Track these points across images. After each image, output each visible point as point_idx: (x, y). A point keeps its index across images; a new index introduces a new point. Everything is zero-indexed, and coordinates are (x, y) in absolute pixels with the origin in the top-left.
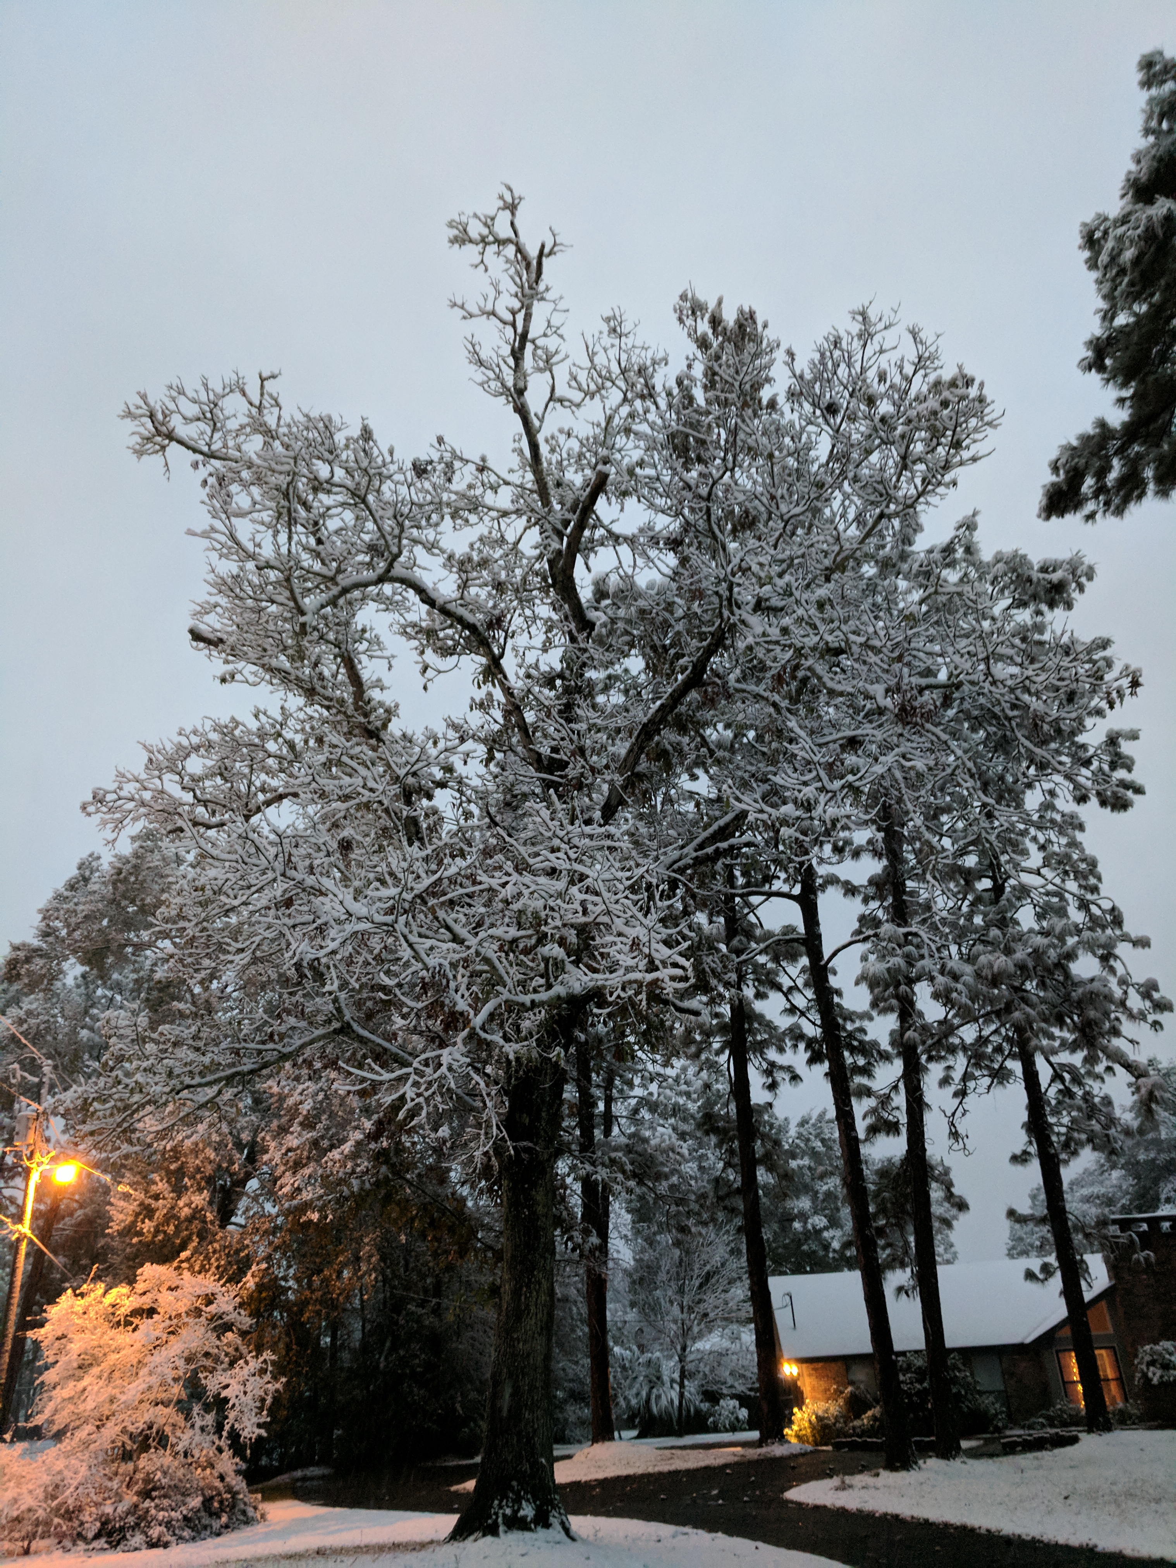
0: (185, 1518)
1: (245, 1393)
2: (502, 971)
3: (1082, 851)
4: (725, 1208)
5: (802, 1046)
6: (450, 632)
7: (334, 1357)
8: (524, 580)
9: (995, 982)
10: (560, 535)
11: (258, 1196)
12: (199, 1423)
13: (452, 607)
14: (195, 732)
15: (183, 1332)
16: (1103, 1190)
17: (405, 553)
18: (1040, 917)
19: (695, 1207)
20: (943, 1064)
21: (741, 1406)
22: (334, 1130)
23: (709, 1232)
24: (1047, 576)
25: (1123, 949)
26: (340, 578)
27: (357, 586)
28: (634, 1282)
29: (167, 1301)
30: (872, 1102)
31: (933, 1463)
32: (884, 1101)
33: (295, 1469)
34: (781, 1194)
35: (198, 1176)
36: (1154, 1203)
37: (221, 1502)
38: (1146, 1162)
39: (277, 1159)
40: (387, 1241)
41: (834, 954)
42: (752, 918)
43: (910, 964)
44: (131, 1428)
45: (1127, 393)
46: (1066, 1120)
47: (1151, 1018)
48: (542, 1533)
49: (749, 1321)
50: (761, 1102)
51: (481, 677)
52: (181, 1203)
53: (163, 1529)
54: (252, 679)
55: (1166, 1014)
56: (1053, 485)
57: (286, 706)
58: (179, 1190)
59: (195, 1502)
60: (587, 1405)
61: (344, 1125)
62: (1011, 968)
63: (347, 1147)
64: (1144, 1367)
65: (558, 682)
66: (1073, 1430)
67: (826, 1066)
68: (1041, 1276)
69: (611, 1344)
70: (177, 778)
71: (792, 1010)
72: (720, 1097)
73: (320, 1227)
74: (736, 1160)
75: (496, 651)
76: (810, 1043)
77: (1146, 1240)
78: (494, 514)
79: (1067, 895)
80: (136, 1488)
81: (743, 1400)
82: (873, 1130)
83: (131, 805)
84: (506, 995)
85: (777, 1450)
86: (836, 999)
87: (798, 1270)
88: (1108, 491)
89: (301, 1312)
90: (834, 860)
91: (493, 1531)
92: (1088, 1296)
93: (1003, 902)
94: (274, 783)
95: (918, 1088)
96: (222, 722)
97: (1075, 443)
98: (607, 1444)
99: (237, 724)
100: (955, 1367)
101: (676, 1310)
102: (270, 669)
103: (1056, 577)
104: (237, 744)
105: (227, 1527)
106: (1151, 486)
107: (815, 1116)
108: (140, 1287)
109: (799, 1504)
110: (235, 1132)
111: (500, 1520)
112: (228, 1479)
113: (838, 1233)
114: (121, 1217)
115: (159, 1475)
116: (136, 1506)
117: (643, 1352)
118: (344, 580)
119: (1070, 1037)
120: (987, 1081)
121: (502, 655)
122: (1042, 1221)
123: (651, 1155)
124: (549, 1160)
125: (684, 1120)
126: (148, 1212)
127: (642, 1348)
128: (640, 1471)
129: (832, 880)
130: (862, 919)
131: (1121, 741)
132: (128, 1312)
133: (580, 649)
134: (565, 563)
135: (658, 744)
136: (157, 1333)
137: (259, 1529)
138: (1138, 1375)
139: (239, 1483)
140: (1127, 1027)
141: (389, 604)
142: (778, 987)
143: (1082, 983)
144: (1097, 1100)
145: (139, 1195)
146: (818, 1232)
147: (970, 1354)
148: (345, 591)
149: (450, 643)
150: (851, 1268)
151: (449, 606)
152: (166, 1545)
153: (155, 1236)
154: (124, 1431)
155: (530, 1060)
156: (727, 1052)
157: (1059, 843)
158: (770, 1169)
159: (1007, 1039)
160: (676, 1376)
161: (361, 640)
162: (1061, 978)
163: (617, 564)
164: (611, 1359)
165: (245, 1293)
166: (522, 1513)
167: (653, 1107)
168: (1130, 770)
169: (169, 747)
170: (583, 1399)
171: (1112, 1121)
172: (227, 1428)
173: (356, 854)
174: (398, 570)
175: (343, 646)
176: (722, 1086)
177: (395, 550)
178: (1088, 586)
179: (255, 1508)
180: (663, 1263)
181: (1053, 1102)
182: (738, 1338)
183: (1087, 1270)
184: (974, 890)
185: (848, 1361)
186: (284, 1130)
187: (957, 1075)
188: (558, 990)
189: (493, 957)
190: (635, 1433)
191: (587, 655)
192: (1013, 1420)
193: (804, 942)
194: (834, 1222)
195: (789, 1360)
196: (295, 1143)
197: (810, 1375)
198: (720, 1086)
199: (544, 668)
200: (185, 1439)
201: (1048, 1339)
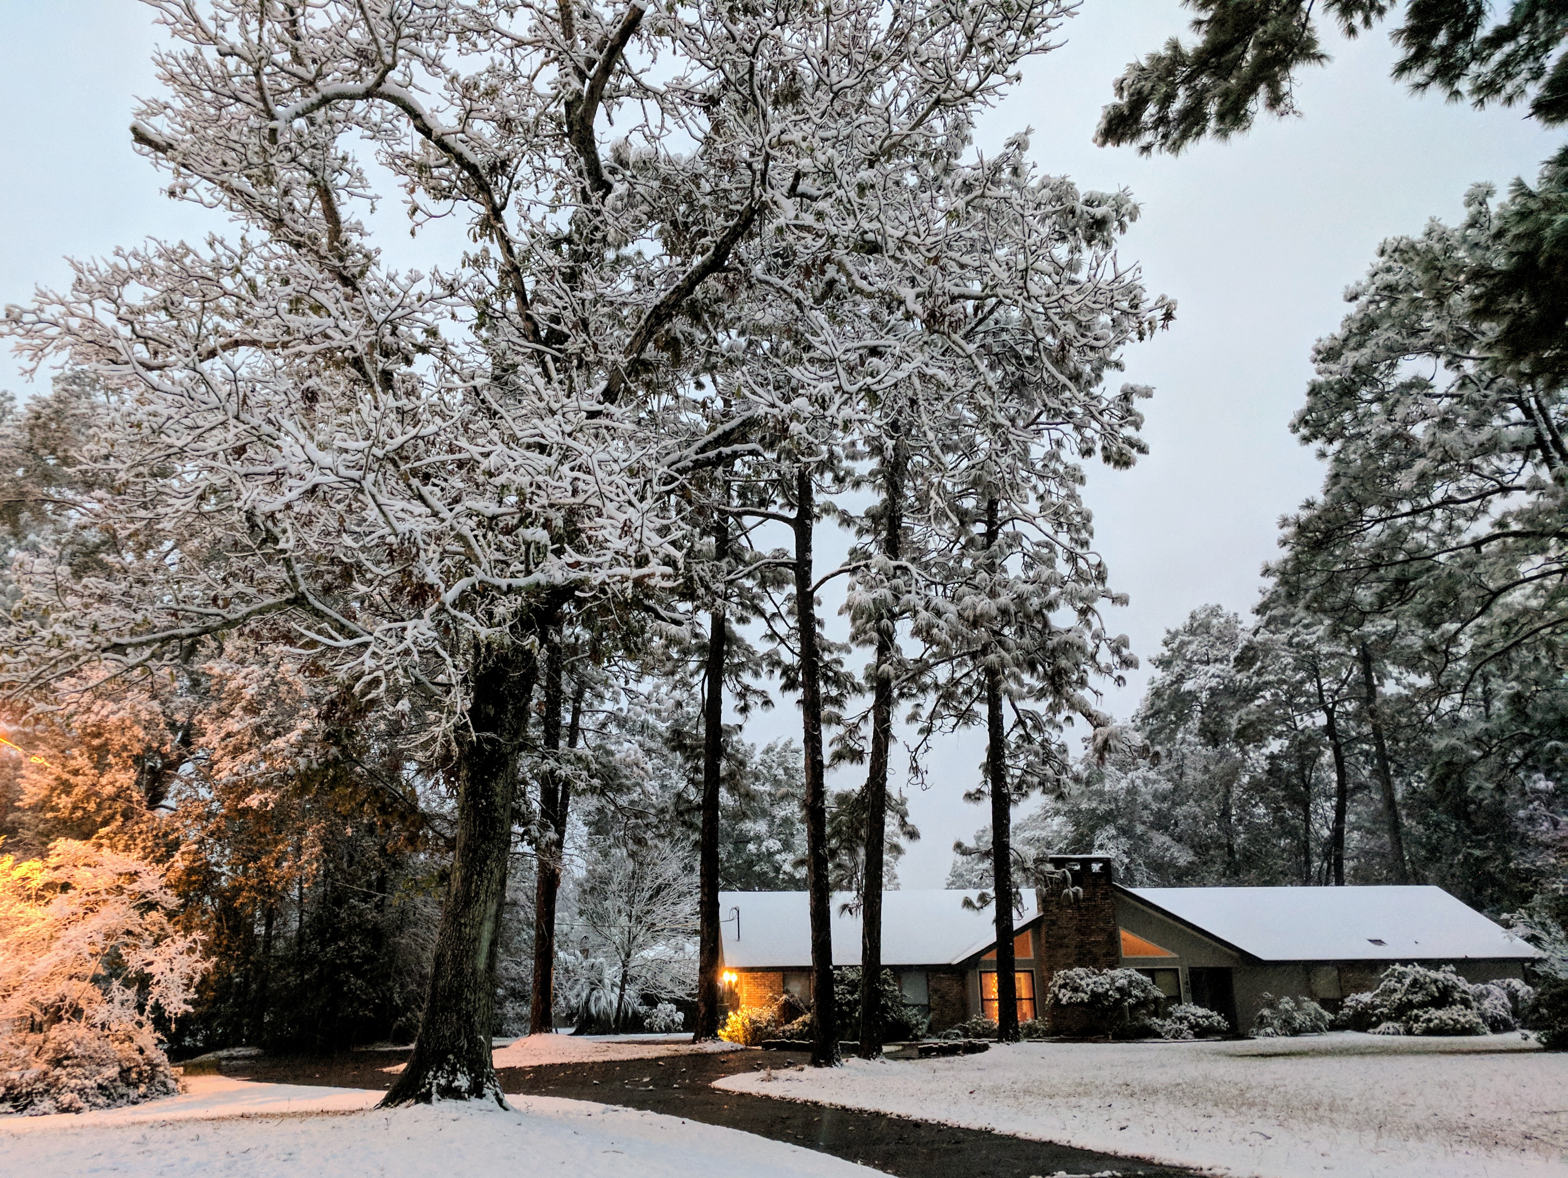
0: (100, 1087)
1: (172, 970)
2: (478, 551)
3: (1079, 504)
4: (684, 823)
5: (778, 672)
6: (446, 171)
7: (268, 945)
8: (537, 122)
9: (975, 623)
10: (582, 76)
11: (192, 780)
12: (118, 997)
13: (450, 140)
14: (135, 255)
15: (103, 910)
16: (1044, 834)
17: (400, 67)
18: (1028, 566)
19: (654, 820)
20: (913, 702)
21: (678, 1010)
22: (280, 718)
23: (665, 846)
24: (1090, 209)
25: (1102, 605)
26: (320, 84)
27: (341, 96)
28: (584, 891)
29: (83, 875)
30: (840, 730)
31: (855, 1061)
32: (853, 730)
33: (221, 1049)
34: (740, 816)
35: (125, 754)
36: (1089, 847)
37: (140, 1074)
38: (1088, 811)
39: (215, 743)
40: (332, 833)
41: (822, 582)
42: (743, 541)
43: (897, 598)
44: (40, 999)
45: (1206, 15)
46: (1022, 764)
47: (1116, 673)
48: (474, 1102)
49: (696, 932)
50: (732, 724)
51: (478, 229)
52: (104, 781)
53: (75, 1095)
54: (207, 199)
55: (1131, 670)
56: (1115, 107)
57: (248, 238)
58: (101, 767)
59: (112, 1072)
60: (527, 1002)
61: (292, 713)
62: (994, 612)
63: (294, 736)
64: (1056, 989)
65: (565, 247)
66: (985, 1041)
67: (799, 693)
68: (978, 905)
69: (556, 948)
70: (112, 307)
71: (773, 636)
72: (690, 720)
73: (261, 815)
74: (700, 777)
75: (497, 199)
76: (786, 671)
77: (1078, 879)
78: (507, 42)
79: (1057, 547)
80: (46, 1057)
81: (680, 1004)
82: (838, 757)
83: (53, 331)
84: (479, 575)
85: (709, 1047)
86: (818, 629)
87: (747, 888)
88: (1169, 122)
89: (234, 898)
90: (833, 490)
91: (426, 1098)
92: (1017, 925)
93: (994, 548)
94: (230, 326)
95: (887, 720)
96: (169, 246)
97: (1144, 63)
98: (544, 1035)
99: (188, 251)
100: (886, 982)
101: (623, 920)
102: (230, 190)
103: (1099, 212)
104: (188, 275)
105: (145, 1096)
106: (1212, 124)
107: (780, 745)
108: (53, 861)
109: (726, 1092)
110: (168, 712)
111: (434, 1089)
112: (147, 1052)
113: (791, 857)
114: (34, 790)
115: (72, 1045)
116: (46, 1074)
117: (586, 958)
118: (326, 86)
119: (1038, 685)
120: (954, 720)
121: (503, 207)
122: (987, 854)
123: (615, 768)
124: (512, 753)
125: (652, 737)
126: (67, 788)
127: (585, 952)
128: (575, 1060)
129: (828, 509)
130: (853, 552)
131: (1135, 398)
132: (40, 886)
133: (592, 211)
134: (585, 110)
135: (668, 331)
136: (73, 908)
137: (178, 1099)
138: (1050, 996)
139: (159, 1056)
140: (1093, 678)
141: (376, 132)
142: (761, 613)
143: (1059, 632)
144: (1054, 747)
145: (57, 770)
146: (770, 854)
147: (899, 971)
148: (325, 101)
149: (445, 184)
150: (799, 889)
151: (447, 139)
152: (78, 1111)
153: (72, 813)
154: (34, 1002)
155: (501, 646)
156: (703, 672)
157: (1058, 493)
158: (732, 790)
159: (978, 683)
160: (618, 980)
161: (339, 170)
162: (1039, 626)
163: (642, 121)
164: (555, 961)
165: (172, 875)
166: (456, 1083)
167: (622, 723)
168: (1138, 429)
169: (103, 267)
170: (523, 998)
171: (1064, 768)
172: (151, 1002)
173: (320, 407)
174: (388, 87)
175: (319, 174)
176: (693, 709)
177: (388, 60)
178: (1130, 226)
179: (176, 1080)
180: (615, 875)
181: (1013, 746)
182: (682, 949)
183: (1020, 902)
184: (967, 533)
185: (787, 973)
186: (223, 714)
187: (925, 713)
188: (538, 576)
189: (470, 536)
190: (572, 1030)
191: (601, 218)
192: (932, 1030)
193: (794, 567)
194: (787, 846)
195: (731, 969)
196: (236, 727)
197: (748, 983)
198: (690, 709)
199: (551, 229)
200: (101, 1012)
201: (974, 962)
